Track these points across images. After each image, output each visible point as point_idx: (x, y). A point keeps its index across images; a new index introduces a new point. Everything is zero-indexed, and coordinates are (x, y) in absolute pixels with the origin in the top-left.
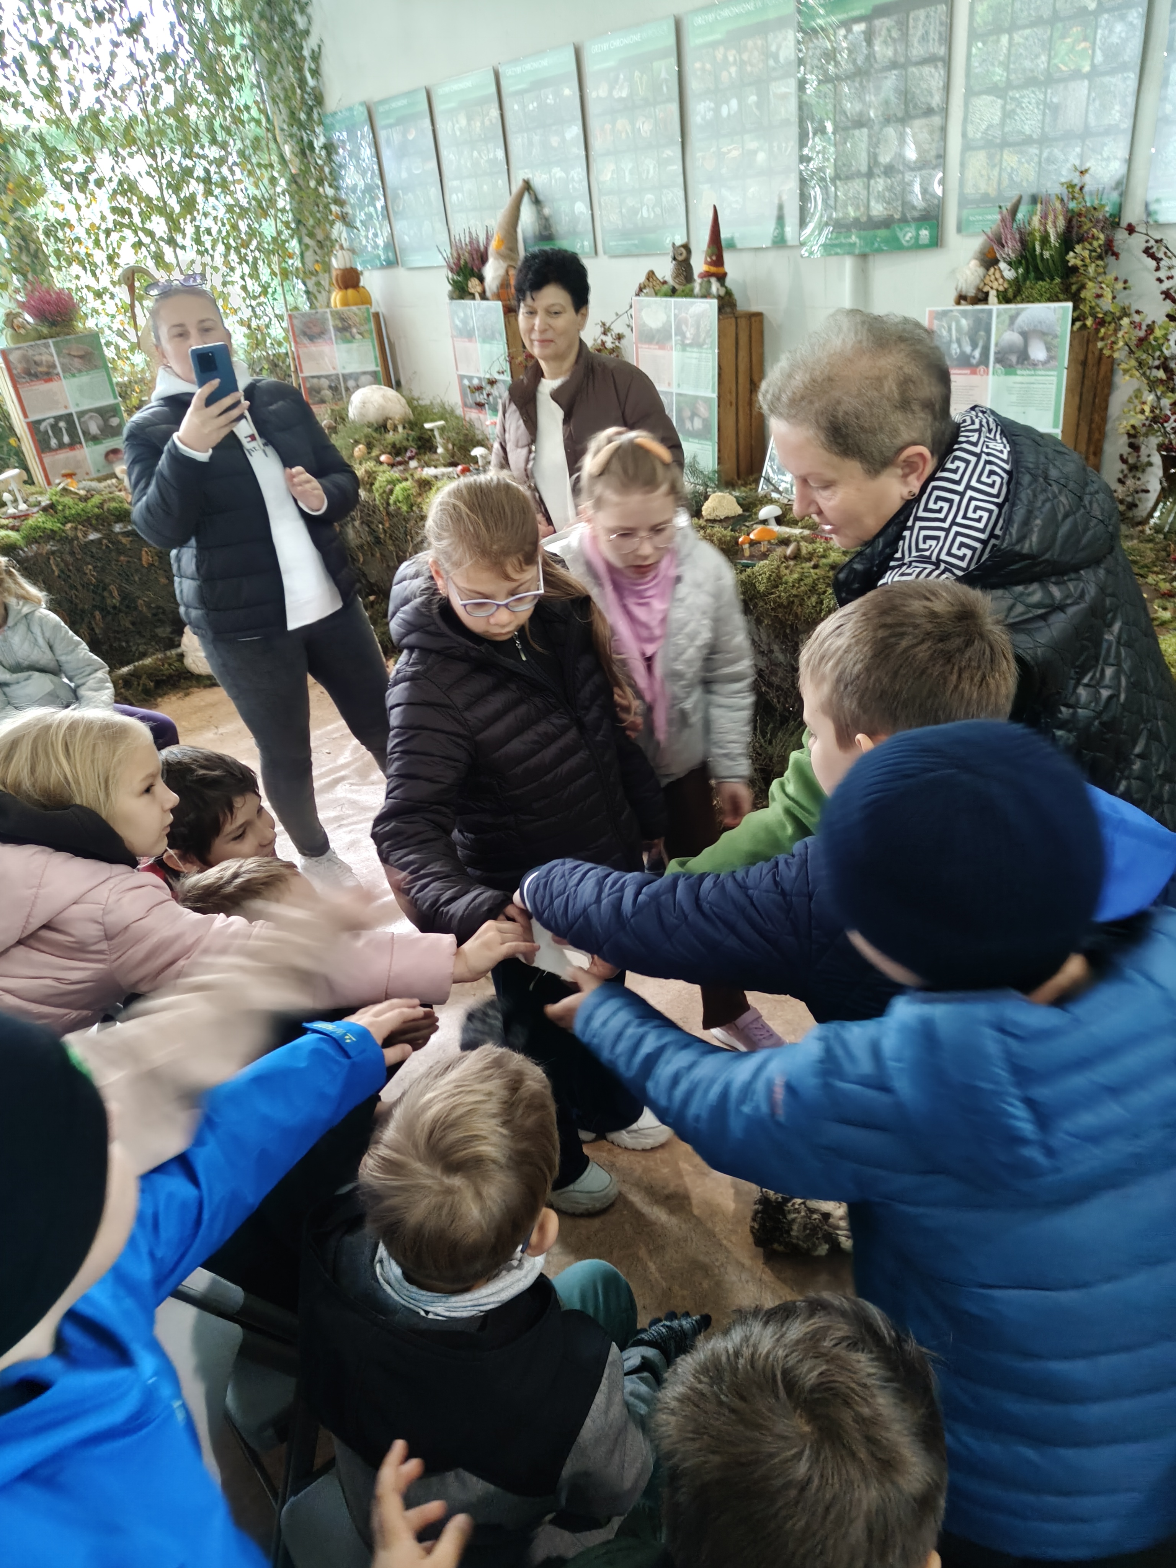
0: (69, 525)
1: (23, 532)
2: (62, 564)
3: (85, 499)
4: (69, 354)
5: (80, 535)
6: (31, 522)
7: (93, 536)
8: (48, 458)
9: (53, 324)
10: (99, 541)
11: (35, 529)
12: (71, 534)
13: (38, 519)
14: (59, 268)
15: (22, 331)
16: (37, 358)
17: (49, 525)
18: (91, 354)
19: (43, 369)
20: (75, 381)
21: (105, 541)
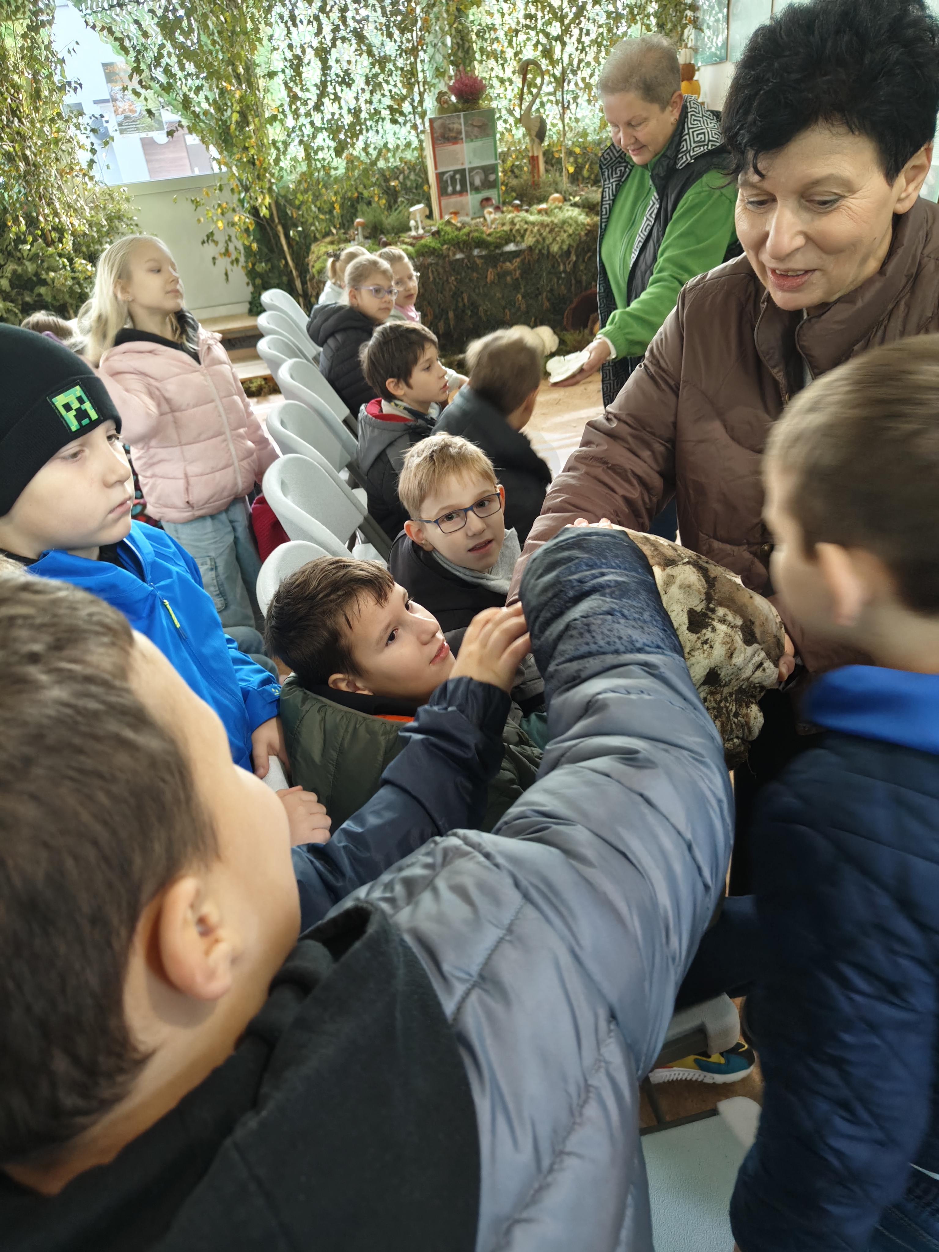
0: (445, 247)
1: (417, 247)
2: (436, 273)
3: (459, 229)
4: (472, 124)
5: (451, 254)
6: (423, 241)
7: (459, 256)
8: (444, 201)
9: (466, 101)
10: (463, 259)
11: (425, 246)
12: (445, 252)
13: (428, 240)
14: (481, 62)
15: (446, 106)
16: (451, 126)
17: (433, 245)
18: (487, 125)
19: (453, 134)
20: (472, 145)
21: (466, 261)
